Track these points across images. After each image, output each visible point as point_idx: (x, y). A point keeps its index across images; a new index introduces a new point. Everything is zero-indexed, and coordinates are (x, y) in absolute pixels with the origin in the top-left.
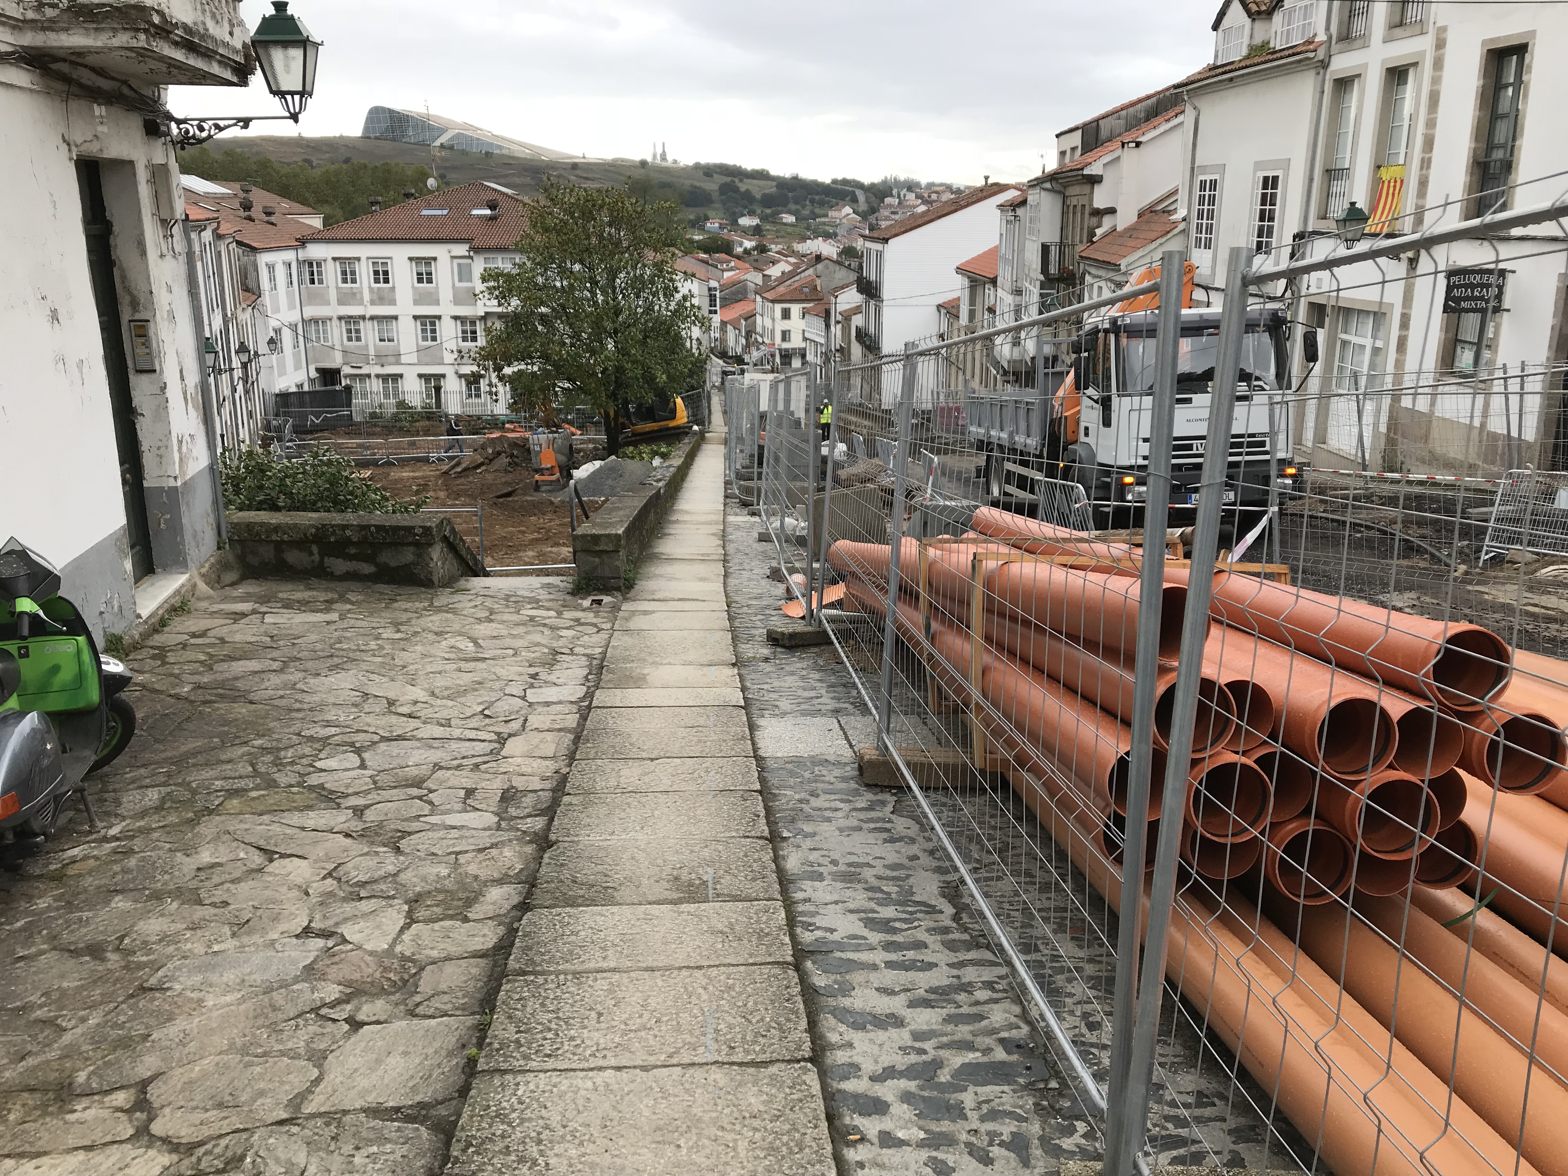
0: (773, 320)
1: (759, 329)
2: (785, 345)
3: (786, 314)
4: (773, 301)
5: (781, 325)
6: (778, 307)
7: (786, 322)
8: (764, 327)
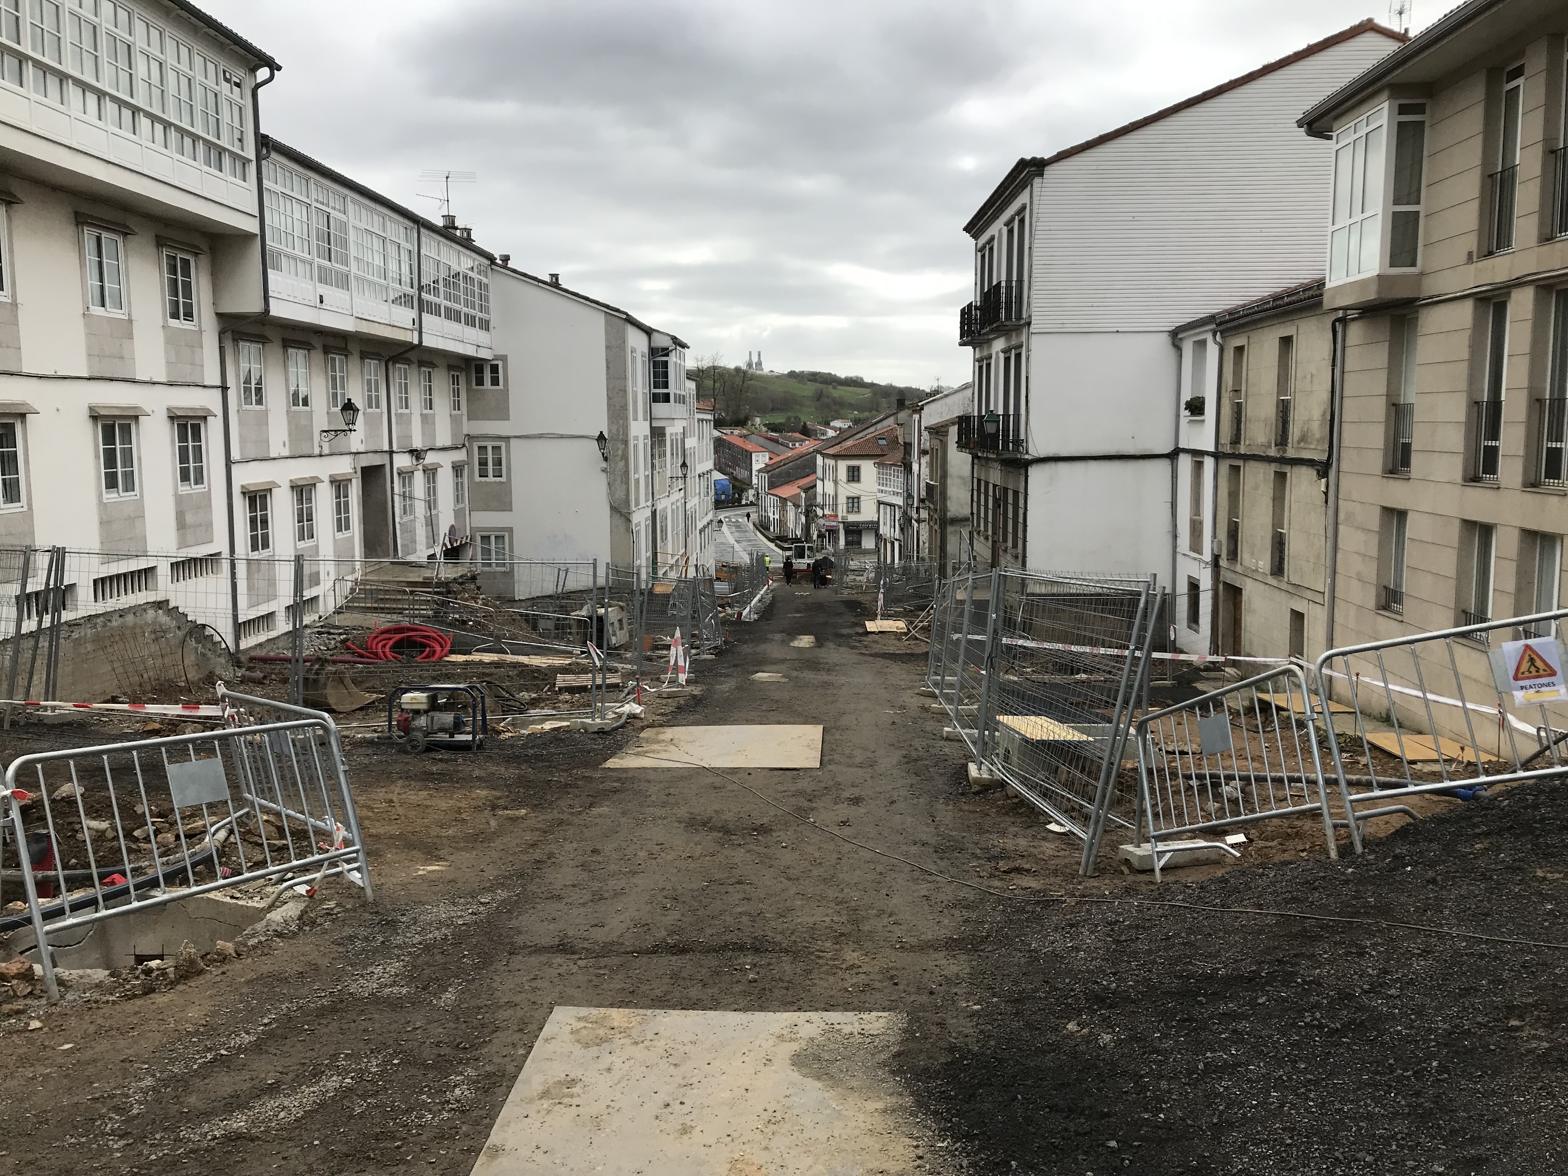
0: (836, 482)
1: (819, 500)
2: (852, 518)
3: (854, 475)
4: (836, 457)
5: (847, 490)
6: (843, 466)
7: (854, 485)
8: (824, 495)
